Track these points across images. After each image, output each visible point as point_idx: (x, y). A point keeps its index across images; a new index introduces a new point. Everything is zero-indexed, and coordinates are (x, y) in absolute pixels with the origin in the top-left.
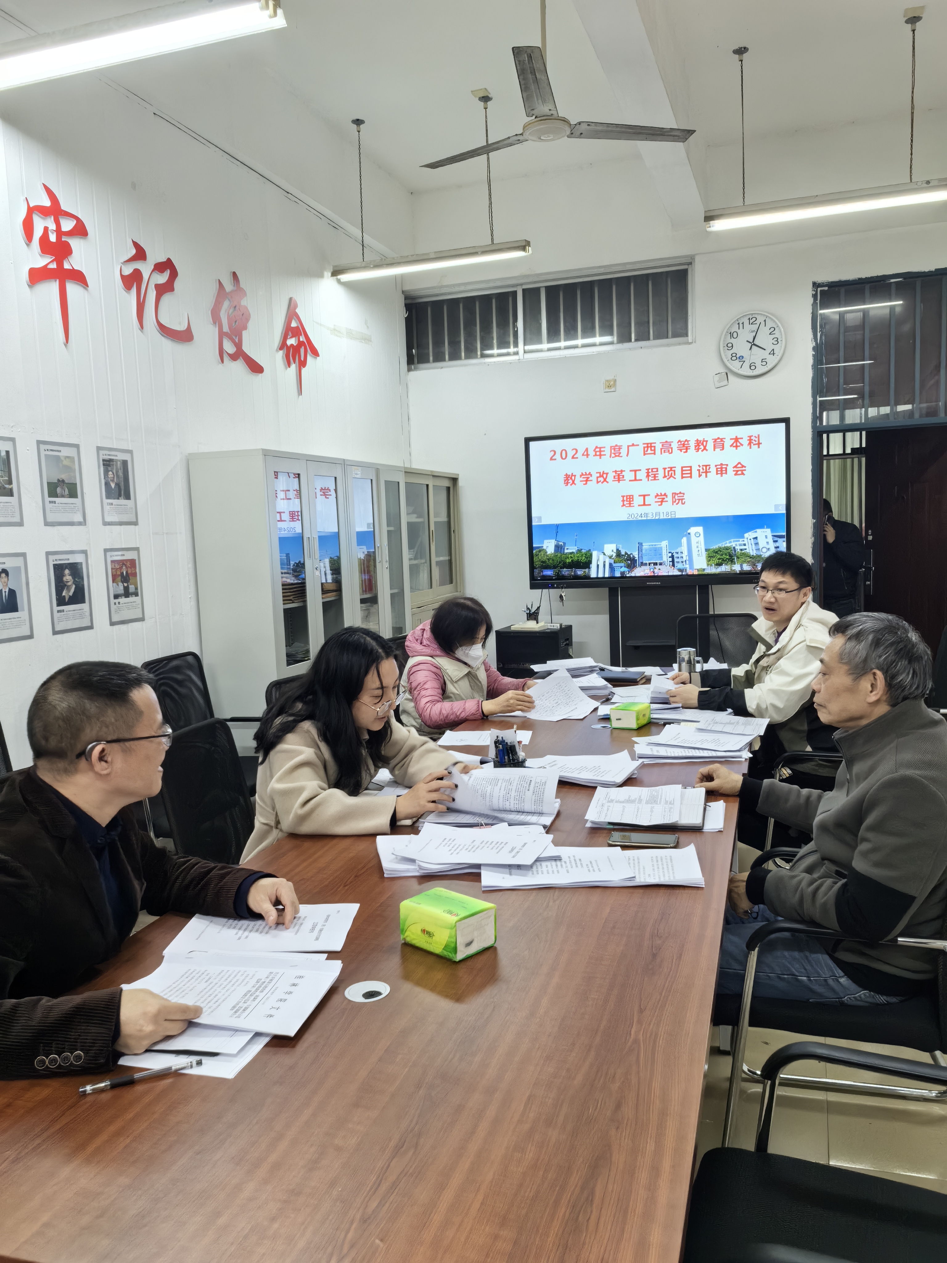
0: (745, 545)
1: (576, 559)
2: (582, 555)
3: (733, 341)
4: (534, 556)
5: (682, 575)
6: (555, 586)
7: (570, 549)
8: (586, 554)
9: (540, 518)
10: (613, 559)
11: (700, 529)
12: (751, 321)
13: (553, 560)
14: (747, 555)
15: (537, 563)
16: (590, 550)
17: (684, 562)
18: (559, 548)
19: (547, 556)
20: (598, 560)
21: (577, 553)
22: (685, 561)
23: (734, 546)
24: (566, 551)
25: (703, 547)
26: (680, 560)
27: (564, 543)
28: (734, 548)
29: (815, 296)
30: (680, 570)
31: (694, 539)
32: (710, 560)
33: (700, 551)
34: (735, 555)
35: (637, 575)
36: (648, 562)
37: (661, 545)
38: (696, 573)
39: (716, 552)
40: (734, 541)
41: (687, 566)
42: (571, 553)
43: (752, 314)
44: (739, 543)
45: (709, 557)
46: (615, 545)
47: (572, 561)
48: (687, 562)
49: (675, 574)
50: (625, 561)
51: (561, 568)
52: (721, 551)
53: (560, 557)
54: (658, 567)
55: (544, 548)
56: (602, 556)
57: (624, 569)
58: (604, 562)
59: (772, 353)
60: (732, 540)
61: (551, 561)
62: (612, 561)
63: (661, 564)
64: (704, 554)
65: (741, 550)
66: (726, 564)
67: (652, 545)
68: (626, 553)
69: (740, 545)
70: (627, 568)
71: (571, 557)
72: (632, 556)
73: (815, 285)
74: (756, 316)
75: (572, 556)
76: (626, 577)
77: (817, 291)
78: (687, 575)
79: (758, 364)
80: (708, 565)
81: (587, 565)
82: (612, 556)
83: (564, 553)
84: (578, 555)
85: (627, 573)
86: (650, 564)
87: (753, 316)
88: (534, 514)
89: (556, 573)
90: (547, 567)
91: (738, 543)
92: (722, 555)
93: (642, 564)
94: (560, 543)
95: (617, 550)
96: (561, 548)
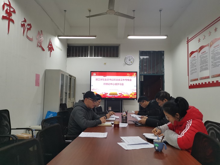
29: (139, 54)
73: (140, 51)
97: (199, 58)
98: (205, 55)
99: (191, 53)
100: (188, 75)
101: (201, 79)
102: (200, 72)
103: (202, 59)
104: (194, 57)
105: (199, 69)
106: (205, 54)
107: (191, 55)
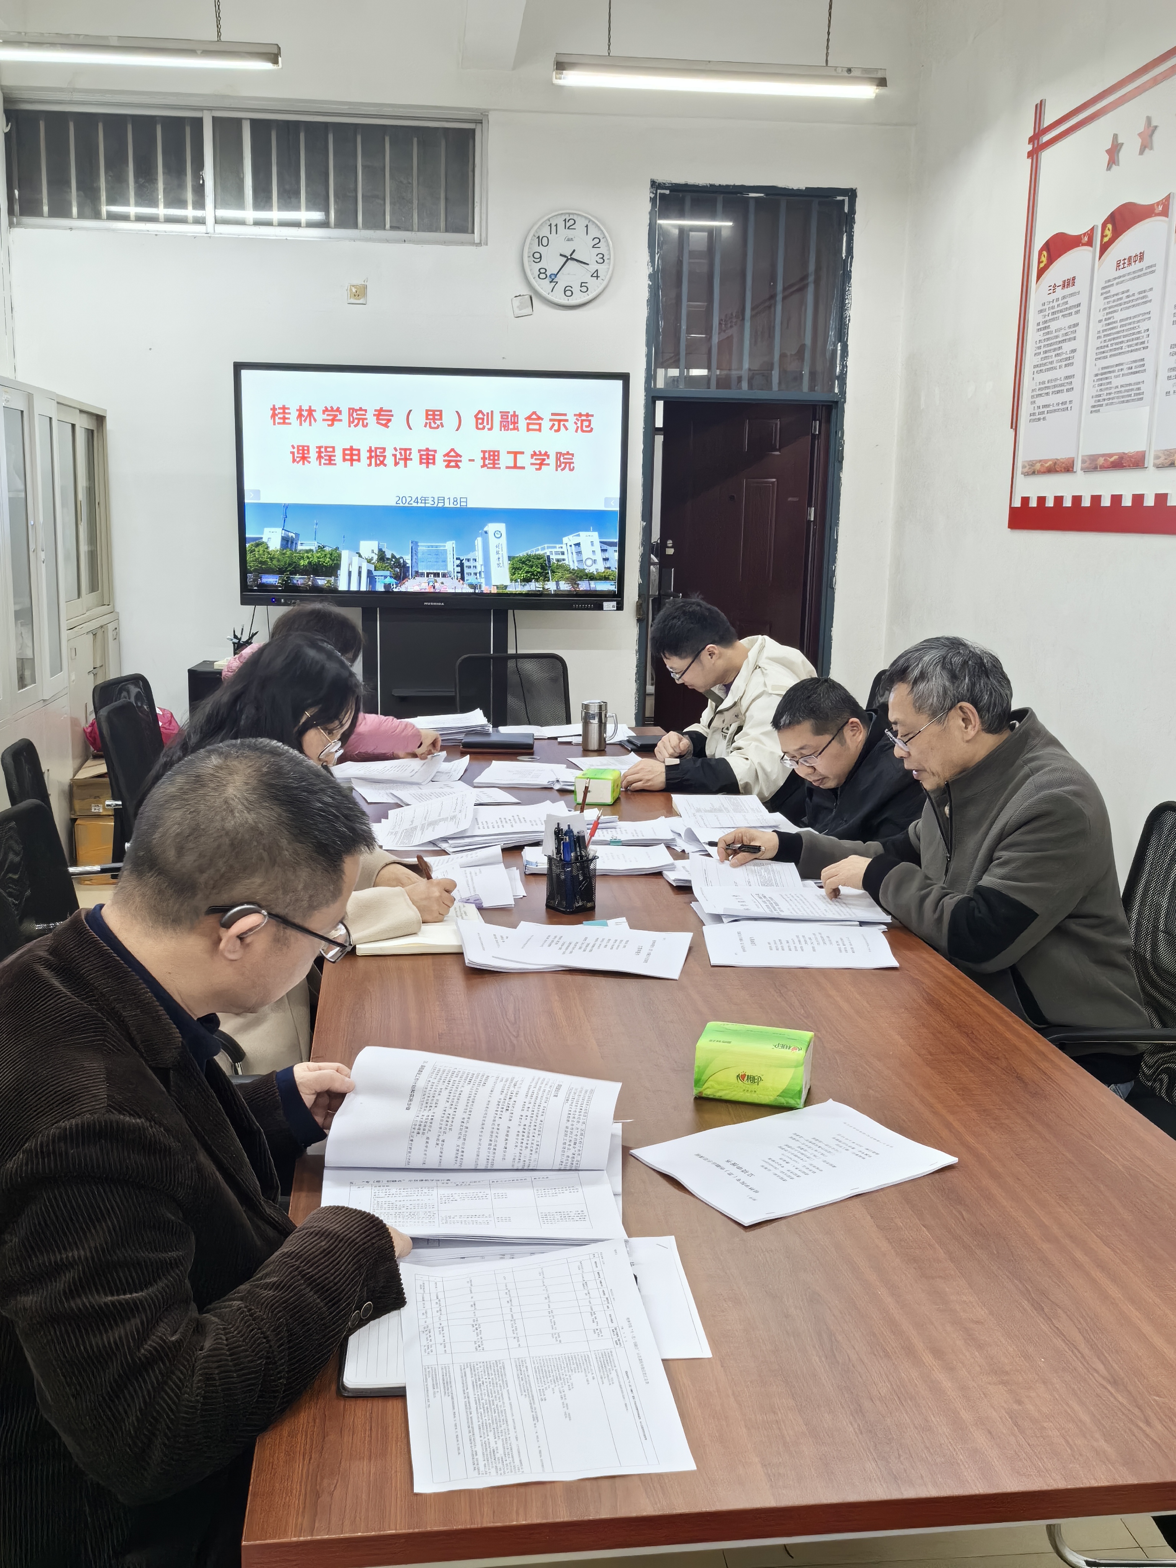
0: (563, 553)
1: (316, 560)
2: (326, 555)
3: (541, 249)
4: (248, 552)
5: (475, 593)
6: (283, 601)
7: (307, 545)
8: (331, 554)
9: (257, 493)
10: (373, 563)
11: (501, 527)
12: (568, 225)
13: (279, 561)
14: (567, 569)
15: (251, 564)
16: (337, 548)
17: (478, 575)
18: (288, 541)
19: (268, 553)
20: (350, 564)
21: (317, 552)
22: (480, 573)
23: (548, 554)
24: (300, 547)
25: (505, 554)
26: (472, 571)
27: (297, 535)
28: (548, 557)
29: (653, 200)
30: (472, 586)
31: (493, 541)
32: (514, 574)
33: (501, 559)
34: (550, 567)
35: (409, 590)
36: (425, 572)
37: (445, 546)
38: (494, 591)
39: (523, 563)
40: (548, 548)
41: (483, 581)
42: (307, 551)
43: (569, 214)
44: (556, 550)
45: (513, 568)
46: (376, 543)
47: (310, 563)
48: (483, 574)
49: (464, 591)
50: (392, 568)
51: (291, 574)
52: (530, 561)
53: (290, 557)
54: (440, 579)
55: (265, 540)
56: (356, 559)
57: (388, 580)
58: (360, 568)
59: (595, 275)
60: (546, 545)
61: (275, 562)
62: (372, 568)
63: (444, 575)
64: (507, 564)
65: (558, 560)
66: (537, 580)
67: (432, 546)
68: (393, 556)
69: (557, 553)
70: (395, 578)
71: (308, 558)
72: (401, 561)
73: (654, 185)
74: (575, 217)
75: (310, 555)
76: (393, 591)
77: (656, 194)
78: (482, 594)
79: (576, 289)
80: (511, 580)
81: (332, 570)
82: (372, 559)
83: (296, 550)
84: (319, 554)
85: (395, 586)
86: (428, 574)
87: (571, 217)
88: (247, 486)
89: (283, 580)
90: (270, 571)
91: (553, 550)
92: (531, 567)
93: (418, 574)
94: (290, 534)
95: (380, 550)
96: (292, 542)
97: (1098, 302)
98: (1135, 286)
99: (1047, 246)
100: (1015, 425)
101: (1095, 465)
102: (1095, 409)
103: (1118, 316)
104: (1069, 283)
105: (1090, 390)
106: (1138, 275)
107: (1051, 260)
